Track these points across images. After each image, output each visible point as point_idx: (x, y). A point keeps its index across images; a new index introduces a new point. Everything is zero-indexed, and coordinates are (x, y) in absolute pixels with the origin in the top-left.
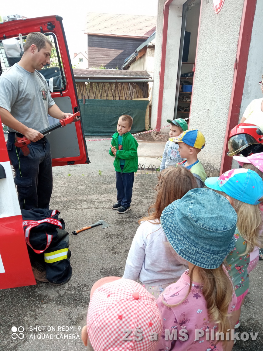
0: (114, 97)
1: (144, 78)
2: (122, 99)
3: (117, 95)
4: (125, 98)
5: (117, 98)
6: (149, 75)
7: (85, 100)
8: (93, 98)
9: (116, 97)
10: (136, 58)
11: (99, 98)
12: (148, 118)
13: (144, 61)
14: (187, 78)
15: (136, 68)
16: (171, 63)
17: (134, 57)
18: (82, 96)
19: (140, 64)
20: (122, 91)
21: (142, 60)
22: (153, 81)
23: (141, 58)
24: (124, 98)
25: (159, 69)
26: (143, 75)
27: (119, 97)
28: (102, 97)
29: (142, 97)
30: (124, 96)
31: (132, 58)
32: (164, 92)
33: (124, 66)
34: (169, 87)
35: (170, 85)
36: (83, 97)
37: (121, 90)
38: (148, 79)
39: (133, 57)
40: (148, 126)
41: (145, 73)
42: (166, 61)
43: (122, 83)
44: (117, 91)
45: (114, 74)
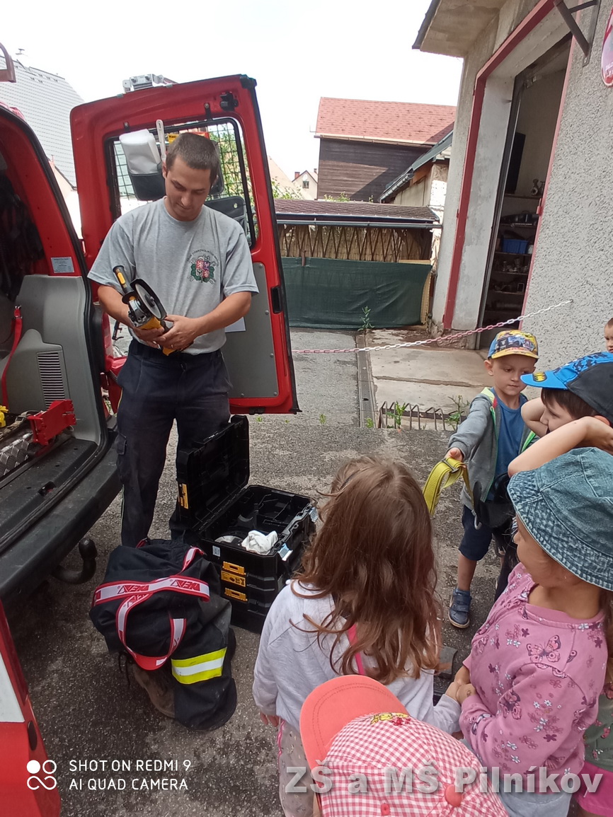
0: (363, 256)
1: (424, 222)
2: (378, 259)
3: (368, 251)
4: (384, 258)
5: (369, 258)
6: (434, 214)
7: (305, 258)
8: (321, 255)
9: (365, 254)
10: (409, 181)
11: (333, 257)
12: (428, 298)
13: (425, 188)
14: (513, 225)
15: (407, 201)
16: (482, 193)
17: (406, 180)
18: (300, 250)
19: (417, 193)
20: (379, 245)
21: (421, 186)
22: (441, 227)
23: (418, 182)
24: (382, 259)
25: (456, 205)
26: (422, 215)
27: (373, 254)
28: (339, 255)
29: (418, 257)
30: (381, 253)
31: (401, 182)
32: (463, 251)
33: (384, 197)
34: (475, 241)
35: (478, 237)
36: (303, 254)
37: (377, 242)
38: (432, 222)
39: (404, 180)
40: (427, 314)
41: (428, 211)
42: (472, 190)
43: (380, 229)
44: (369, 243)
45: (365, 212)
